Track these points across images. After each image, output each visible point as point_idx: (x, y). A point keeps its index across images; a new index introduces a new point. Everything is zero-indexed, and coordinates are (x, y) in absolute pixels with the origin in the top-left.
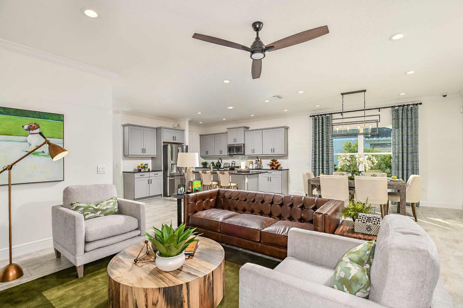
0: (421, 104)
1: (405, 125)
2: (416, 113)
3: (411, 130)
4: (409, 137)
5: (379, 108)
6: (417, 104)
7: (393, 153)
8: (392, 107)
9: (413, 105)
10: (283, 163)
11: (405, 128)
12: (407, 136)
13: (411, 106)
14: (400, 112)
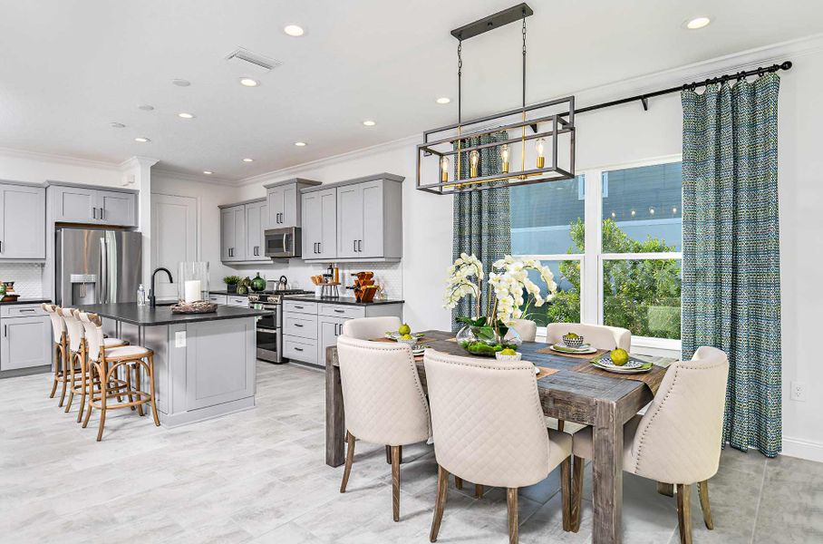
0: (787, 66)
1: (727, 150)
2: (771, 103)
3: (753, 167)
4: (744, 195)
5: (643, 98)
6: (774, 68)
7: (685, 254)
8: (685, 87)
9: (760, 71)
10: (389, 281)
11: (728, 163)
12: (736, 190)
13: (751, 80)
14: (712, 102)
